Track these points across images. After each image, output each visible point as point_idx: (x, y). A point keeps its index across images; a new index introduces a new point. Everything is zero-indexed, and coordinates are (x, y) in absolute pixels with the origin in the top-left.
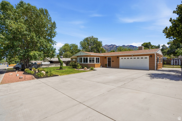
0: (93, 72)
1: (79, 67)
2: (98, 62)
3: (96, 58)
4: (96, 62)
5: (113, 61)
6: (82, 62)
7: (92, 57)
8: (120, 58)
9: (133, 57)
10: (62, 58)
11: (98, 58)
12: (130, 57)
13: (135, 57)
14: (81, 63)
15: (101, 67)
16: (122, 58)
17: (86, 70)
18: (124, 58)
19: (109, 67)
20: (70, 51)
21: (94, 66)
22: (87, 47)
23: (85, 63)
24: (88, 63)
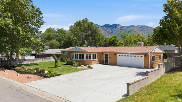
0: (90, 70)
1: (76, 65)
2: (95, 59)
3: (93, 55)
4: (93, 59)
5: (110, 58)
6: (78, 59)
7: (89, 54)
8: (118, 55)
9: (130, 55)
10: (47, 49)
11: (95, 54)
12: (127, 55)
13: (131, 55)
14: (76, 59)
15: (98, 63)
16: (120, 56)
17: (84, 68)
18: (121, 56)
19: (106, 64)
20: (57, 39)
21: (90, 63)
22: (80, 34)
23: (82, 60)
24: (85, 59)
